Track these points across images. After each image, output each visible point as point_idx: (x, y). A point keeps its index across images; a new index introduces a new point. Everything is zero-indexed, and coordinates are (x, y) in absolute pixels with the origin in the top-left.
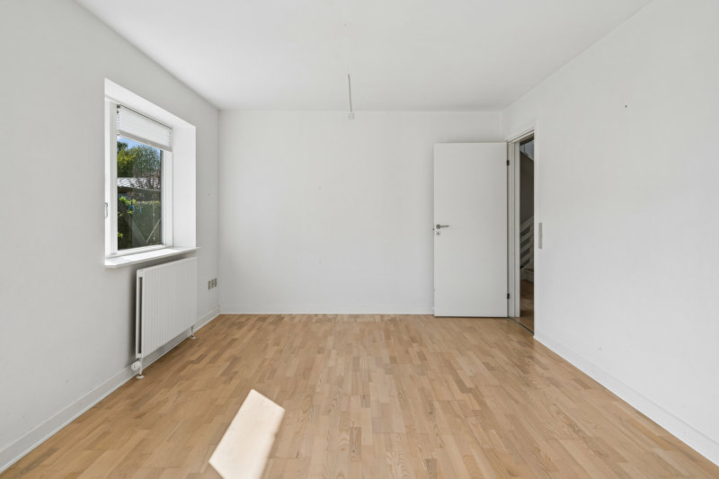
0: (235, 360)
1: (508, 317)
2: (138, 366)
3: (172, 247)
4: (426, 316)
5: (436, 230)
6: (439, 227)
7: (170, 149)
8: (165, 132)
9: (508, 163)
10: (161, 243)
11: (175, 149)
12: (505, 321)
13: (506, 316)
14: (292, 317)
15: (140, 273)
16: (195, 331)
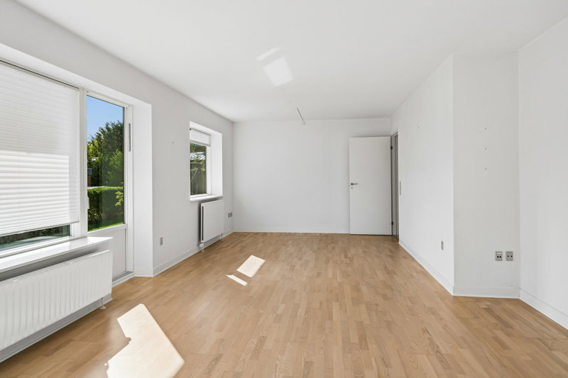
0: (243, 247)
1: (392, 235)
2: (202, 245)
3: (211, 195)
4: (346, 234)
5: (351, 186)
6: (352, 184)
7: (209, 145)
8: (207, 137)
9: (392, 148)
10: (206, 193)
11: (212, 145)
12: (390, 237)
13: (391, 234)
14: (272, 233)
15: (202, 205)
16: (223, 237)
